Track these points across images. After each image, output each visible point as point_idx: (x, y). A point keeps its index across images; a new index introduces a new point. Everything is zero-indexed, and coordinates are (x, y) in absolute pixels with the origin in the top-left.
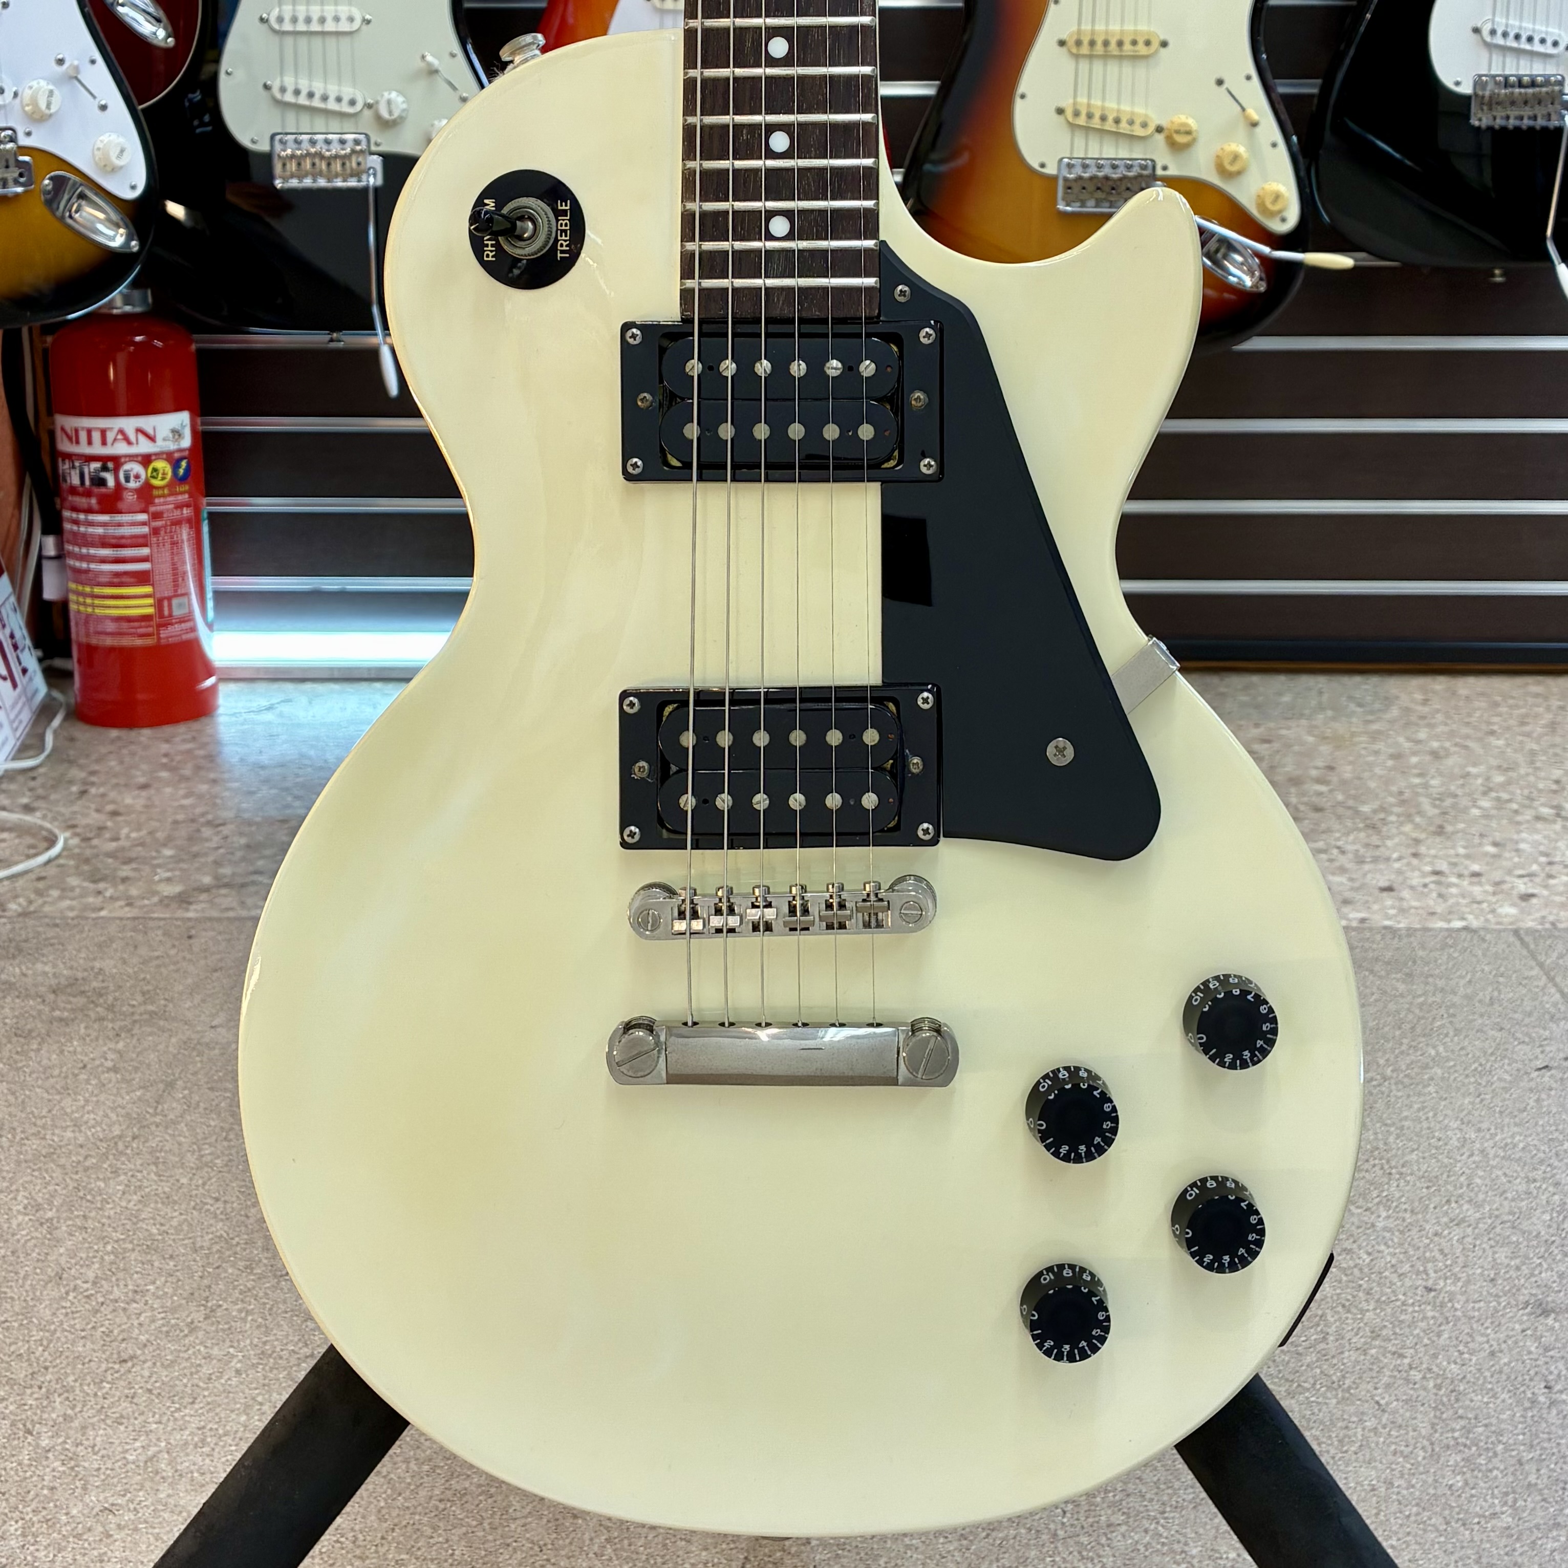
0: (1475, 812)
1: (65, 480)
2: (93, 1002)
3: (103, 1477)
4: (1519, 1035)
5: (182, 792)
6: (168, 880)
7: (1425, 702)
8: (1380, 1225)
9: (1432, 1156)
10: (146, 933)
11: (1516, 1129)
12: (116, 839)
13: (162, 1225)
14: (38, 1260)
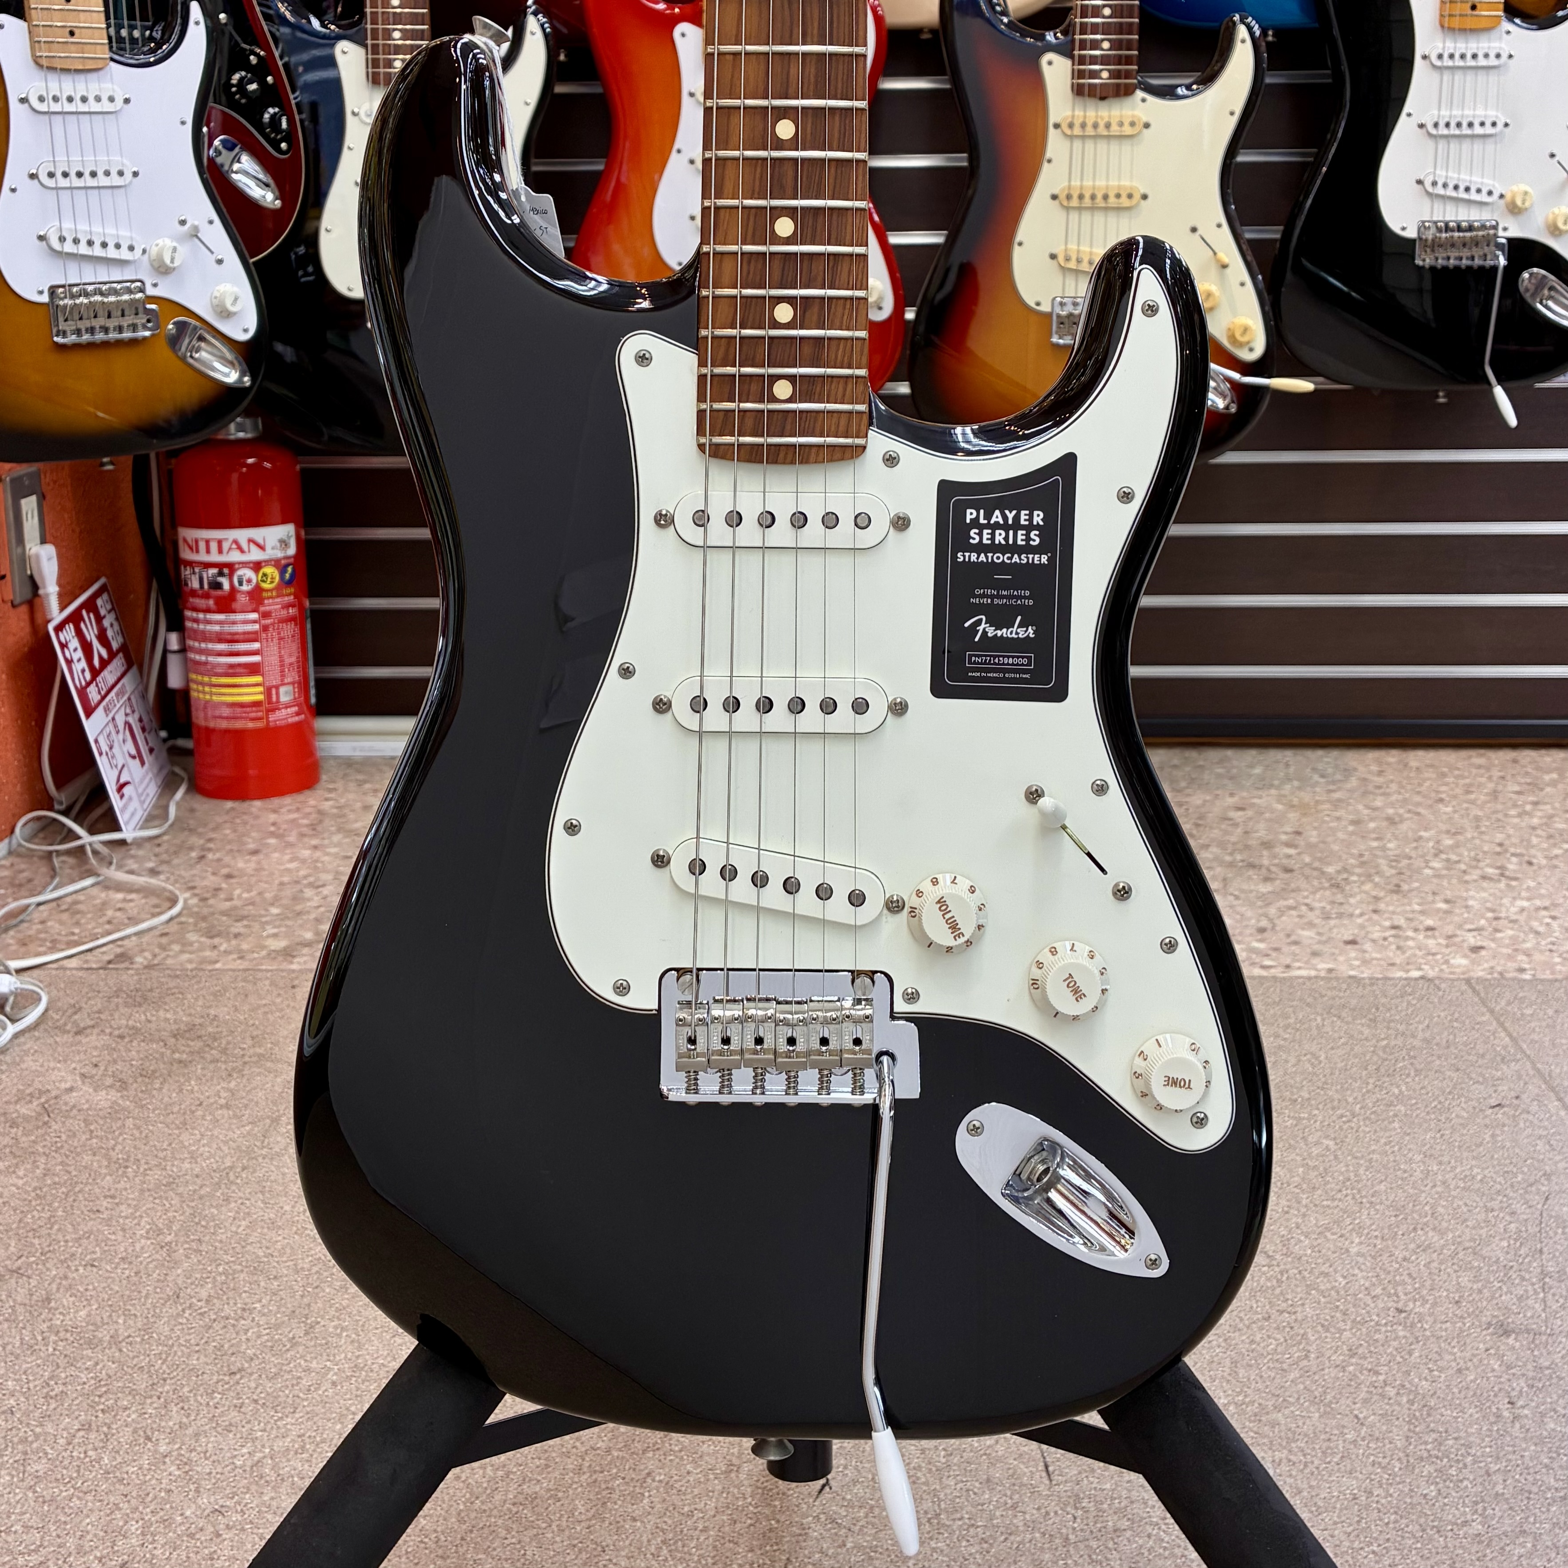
0: (1428, 871)
1: (186, 584)
2: (208, 1045)
3: (213, 1481)
4: (1474, 1076)
5: (287, 857)
6: (275, 935)
7: (1380, 773)
8: (1354, 1250)
9: (1400, 1187)
10: (255, 984)
11: (1474, 1163)
12: (230, 899)
13: (267, 1248)
14: (158, 1281)
